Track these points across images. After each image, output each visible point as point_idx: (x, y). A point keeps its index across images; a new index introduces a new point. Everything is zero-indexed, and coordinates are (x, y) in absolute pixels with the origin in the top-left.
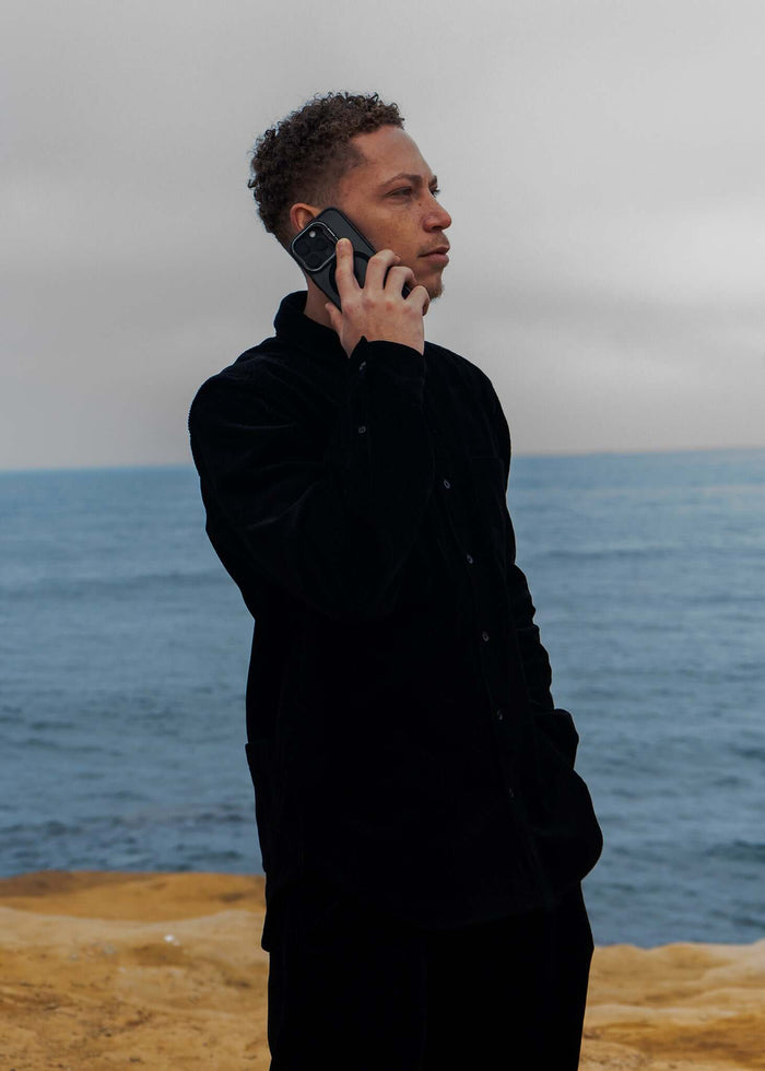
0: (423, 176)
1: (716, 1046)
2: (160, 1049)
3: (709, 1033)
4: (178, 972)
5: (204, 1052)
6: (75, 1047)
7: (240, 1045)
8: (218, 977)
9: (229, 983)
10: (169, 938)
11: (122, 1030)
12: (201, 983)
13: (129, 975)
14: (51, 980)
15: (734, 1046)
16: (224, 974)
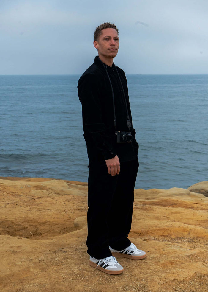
0: (111, 36)
1: (159, 204)
2: (46, 201)
3: (158, 202)
4: (44, 191)
5: (55, 202)
6: (28, 201)
7: (62, 201)
8: (53, 192)
9: (55, 193)
10: (42, 184)
11: (37, 199)
12: (50, 193)
13: (34, 191)
14: (17, 192)
15: (163, 204)
16: (54, 192)
